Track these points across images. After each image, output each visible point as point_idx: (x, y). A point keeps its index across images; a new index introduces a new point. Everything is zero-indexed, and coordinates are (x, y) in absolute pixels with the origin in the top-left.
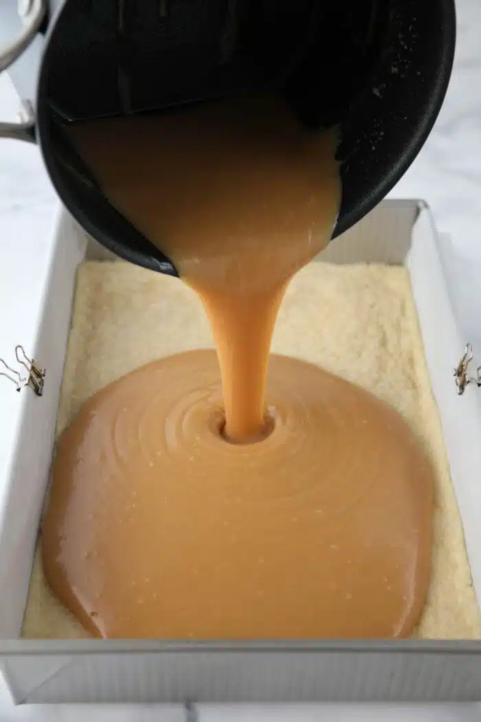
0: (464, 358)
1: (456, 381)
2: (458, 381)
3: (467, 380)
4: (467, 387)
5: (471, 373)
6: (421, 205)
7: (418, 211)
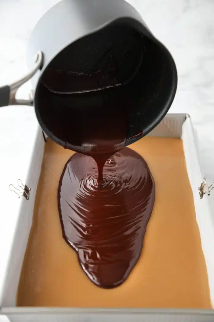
0: (203, 183)
1: (200, 192)
2: (201, 192)
3: (204, 193)
4: (204, 196)
5: (205, 190)
6: (187, 116)
7: (186, 118)
